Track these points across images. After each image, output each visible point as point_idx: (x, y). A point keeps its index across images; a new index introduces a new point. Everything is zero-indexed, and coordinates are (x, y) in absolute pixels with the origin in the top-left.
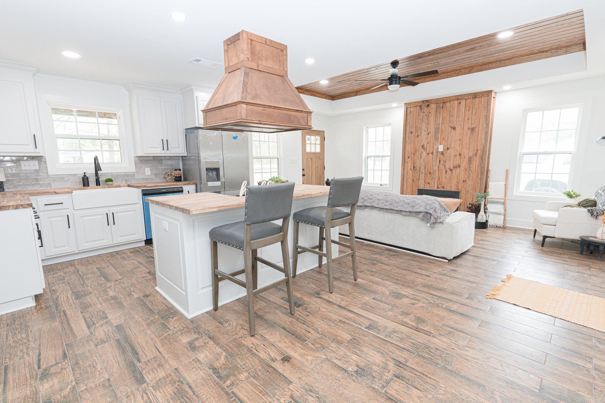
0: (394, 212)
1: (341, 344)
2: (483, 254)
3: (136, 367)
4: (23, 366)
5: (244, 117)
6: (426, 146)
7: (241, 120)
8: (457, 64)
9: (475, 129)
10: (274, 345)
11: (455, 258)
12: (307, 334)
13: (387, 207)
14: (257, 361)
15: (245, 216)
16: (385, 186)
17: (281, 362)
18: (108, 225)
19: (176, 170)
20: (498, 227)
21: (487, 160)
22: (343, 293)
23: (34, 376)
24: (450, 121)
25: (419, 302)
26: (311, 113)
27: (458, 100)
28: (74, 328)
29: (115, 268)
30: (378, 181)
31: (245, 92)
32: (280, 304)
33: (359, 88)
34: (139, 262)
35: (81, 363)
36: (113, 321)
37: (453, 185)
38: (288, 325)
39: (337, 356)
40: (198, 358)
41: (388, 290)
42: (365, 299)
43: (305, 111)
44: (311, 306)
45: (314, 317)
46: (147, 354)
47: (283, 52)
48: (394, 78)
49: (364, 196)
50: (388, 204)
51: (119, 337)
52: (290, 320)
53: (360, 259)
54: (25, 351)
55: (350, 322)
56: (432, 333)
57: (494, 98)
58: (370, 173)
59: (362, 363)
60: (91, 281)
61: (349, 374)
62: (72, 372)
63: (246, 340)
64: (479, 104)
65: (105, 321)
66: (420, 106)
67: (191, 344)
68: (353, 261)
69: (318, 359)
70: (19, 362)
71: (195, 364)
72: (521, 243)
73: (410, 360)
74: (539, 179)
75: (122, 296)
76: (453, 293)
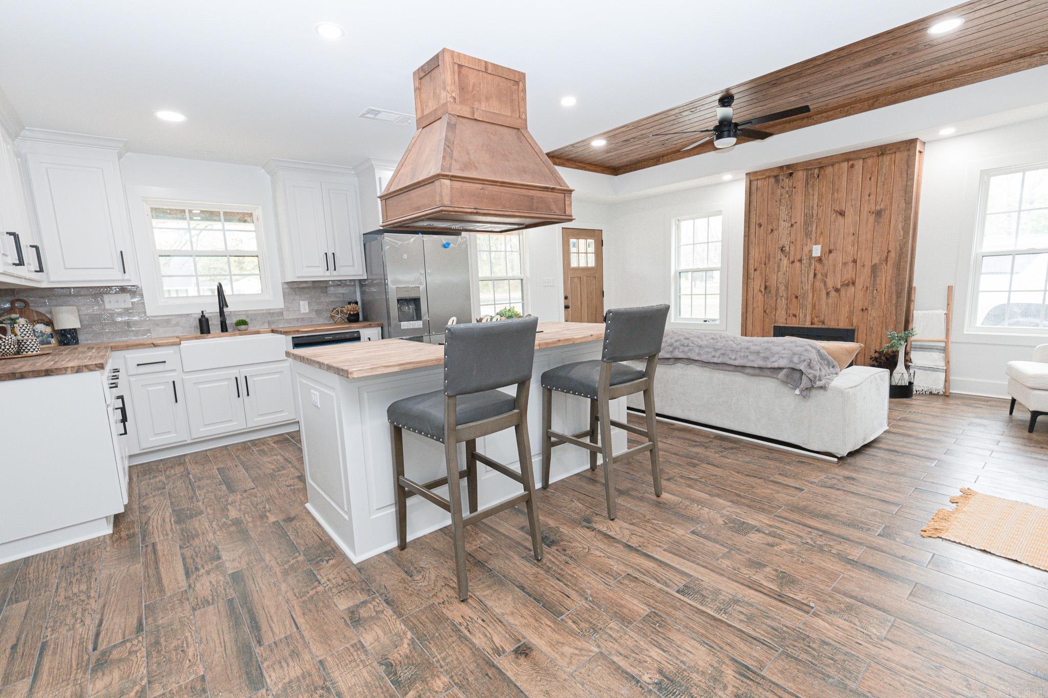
0: (730, 369)
1: (630, 623)
2: (909, 446)
3: (253, 654)
4: (70, 644)
5: (447, 203)
6: (788, 250)
7: (441, 208)
8: (846, 93)
9: (883, 213)
10: (502, 620)
11: (851, 454)
12: (565, 601)
13: (715, 360)
14: (468, 653)
15: (445, 380)
16: (713, 323)
17: (513, 656)
18: (239, 396)
19: (349, 303)
20: (935, 394)
21: (908, 268)
22: (634, 521)
23: (84, 664)
24: (833, 200)
25: (783, 541)
26: (571, 191)
27: (848, 160)
28: (163, 575)
29: (247, 470)
30: (699, 315)
31: (448, 159)
32: (518, 540)
33: (661, 150)
34: (286, 460)
35: (164, 644)
36: (228, 564)
37: (842, 318)
38: (529, 582)
39: (620, 650)
40: (362, 641)
41: (722, 516)
42: (678, 533)
43: (559, 189)
44: (576, 544)
45: (579, 566)
46: (274, 629)
47: (518, 85)
48: (725, 126)
49: (673, 340)
50: (717, 354)
51: (234, 595)
52: (534, 571)
53: (667, 456)
54: (79, 615)
55: (648, 578)
56: (813, 608)
57: (920, 152)
58: (685, 302)
59: (669, 666)
60: (205, 491)
61: (643, 689)
62: (145, 659)
63: (452, 608)
64: (890, 165)
65: (215, 563)
66: (776, 177)
67: (353, 612)
68: (654, 461)
69: (583, 652)
70: (67, 636)
71: (355, 654)
72: (985, 426)
73: (769, 665)
74: (1018, 304)
75: (250, 519)
76: (852, 524)
